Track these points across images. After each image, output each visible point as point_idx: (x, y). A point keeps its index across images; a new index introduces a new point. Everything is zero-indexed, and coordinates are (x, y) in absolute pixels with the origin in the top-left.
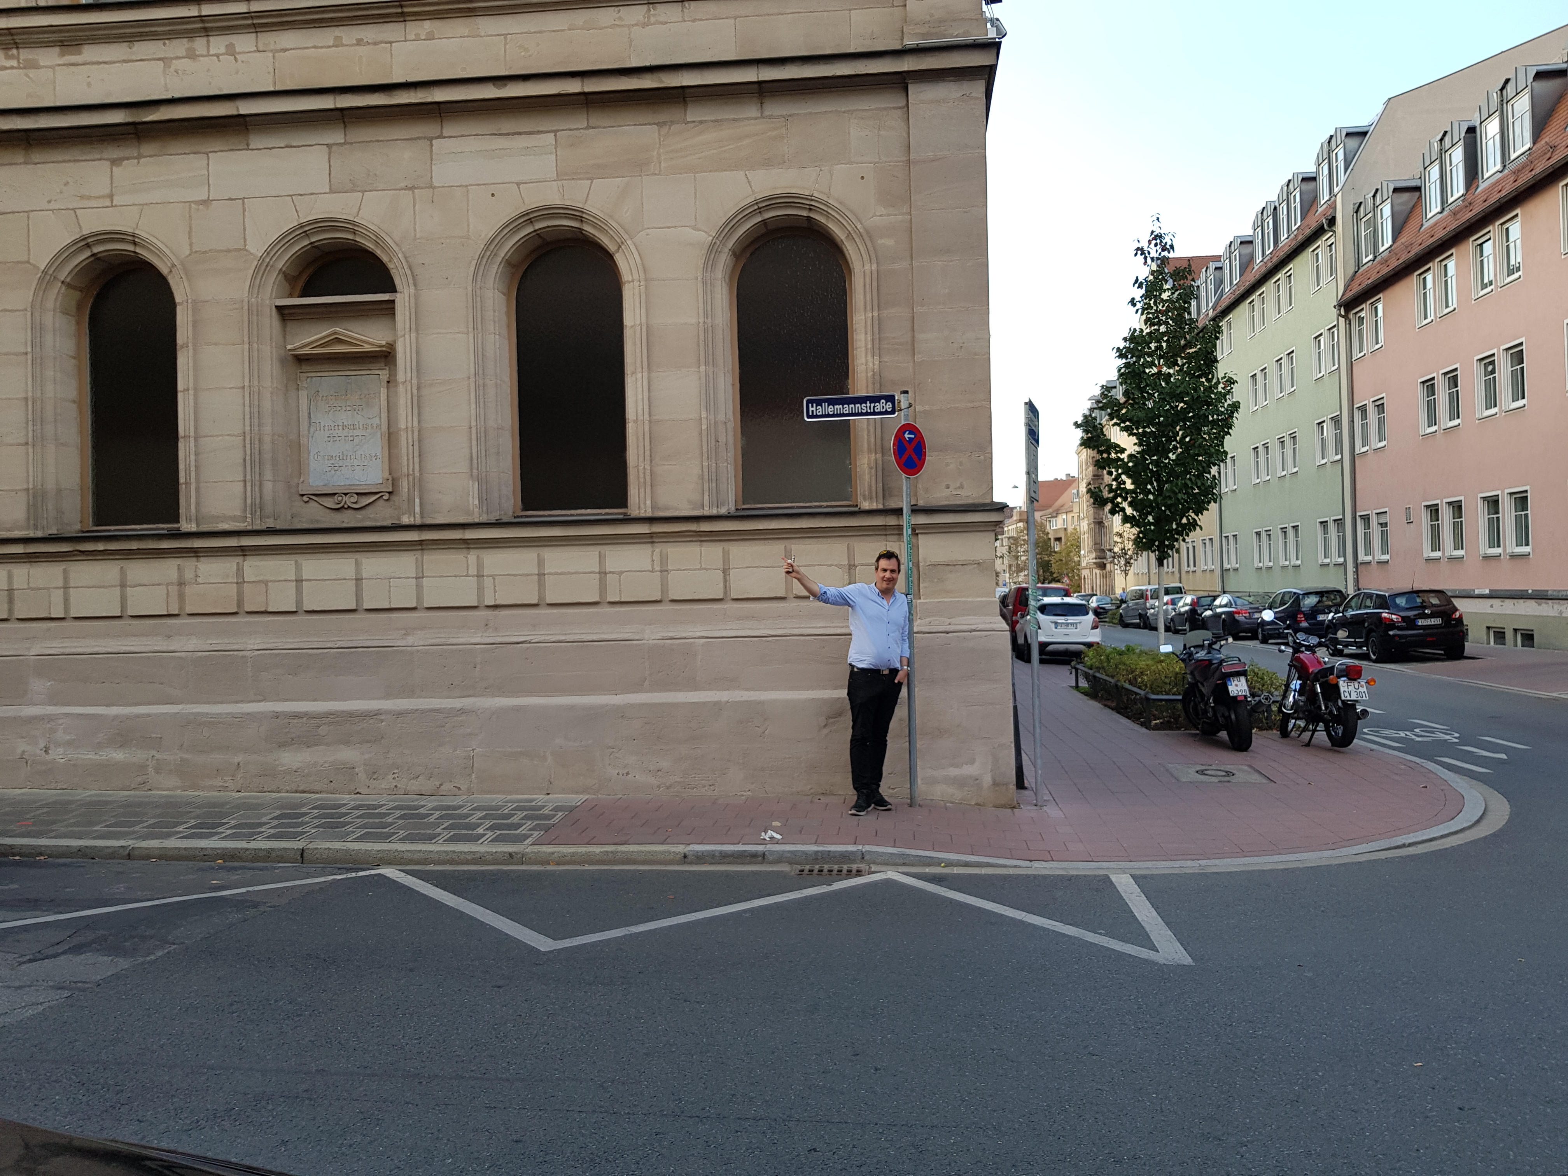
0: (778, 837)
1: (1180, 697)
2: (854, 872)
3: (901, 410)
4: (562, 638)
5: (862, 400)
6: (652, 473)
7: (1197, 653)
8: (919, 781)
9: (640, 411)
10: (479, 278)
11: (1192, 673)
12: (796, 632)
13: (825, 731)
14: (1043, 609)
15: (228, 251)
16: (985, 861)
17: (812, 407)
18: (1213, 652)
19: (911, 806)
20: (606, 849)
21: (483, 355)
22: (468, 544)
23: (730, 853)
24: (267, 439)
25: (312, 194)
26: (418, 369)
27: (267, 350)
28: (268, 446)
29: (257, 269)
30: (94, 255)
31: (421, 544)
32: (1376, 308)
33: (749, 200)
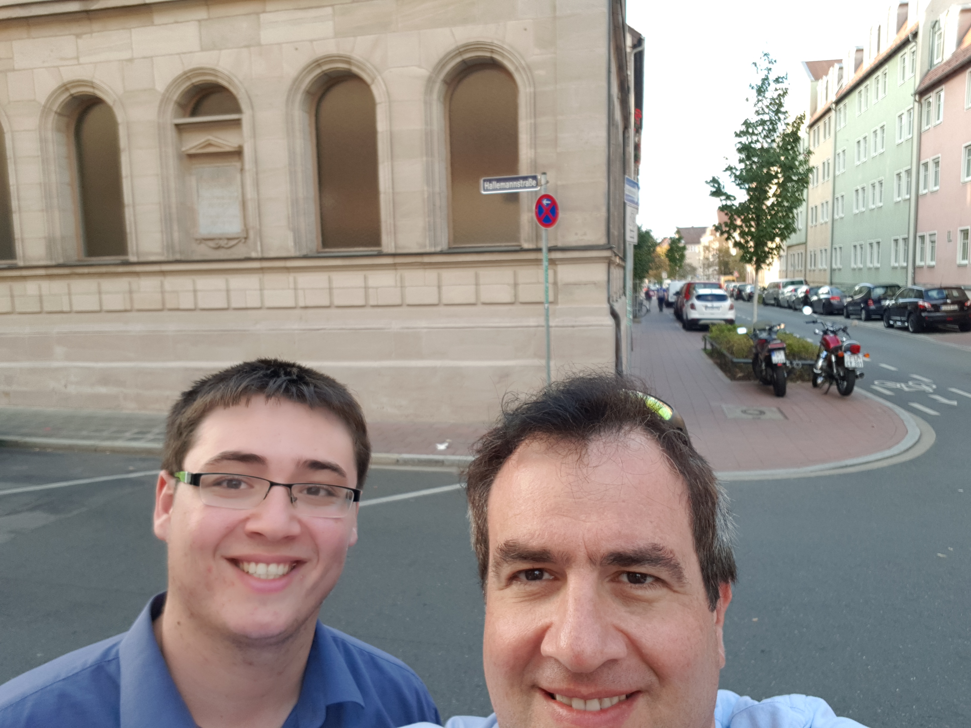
3: (541, 185)
4: (344, 327)
5: (517, 179)
6: (395, 226)
7: (761, 334)
9: (387, 186)
10: (290, 103)
11: (756, 347)
12: (482, 325)
13: (499, 386)
14: (699, 297)
15: (145, 90)
17: (486, 184)
21: (294, 152)
22: (288, 269)
23: (423, 460)
24: (174, 206)
25: (191, 52)
26: (256, 162)
27: (170, 151)
28: (174, 210)
29: (162, 101)
30: (71, 95)
31: (262, 270)
32: (940, 96)
33: (453, 47)
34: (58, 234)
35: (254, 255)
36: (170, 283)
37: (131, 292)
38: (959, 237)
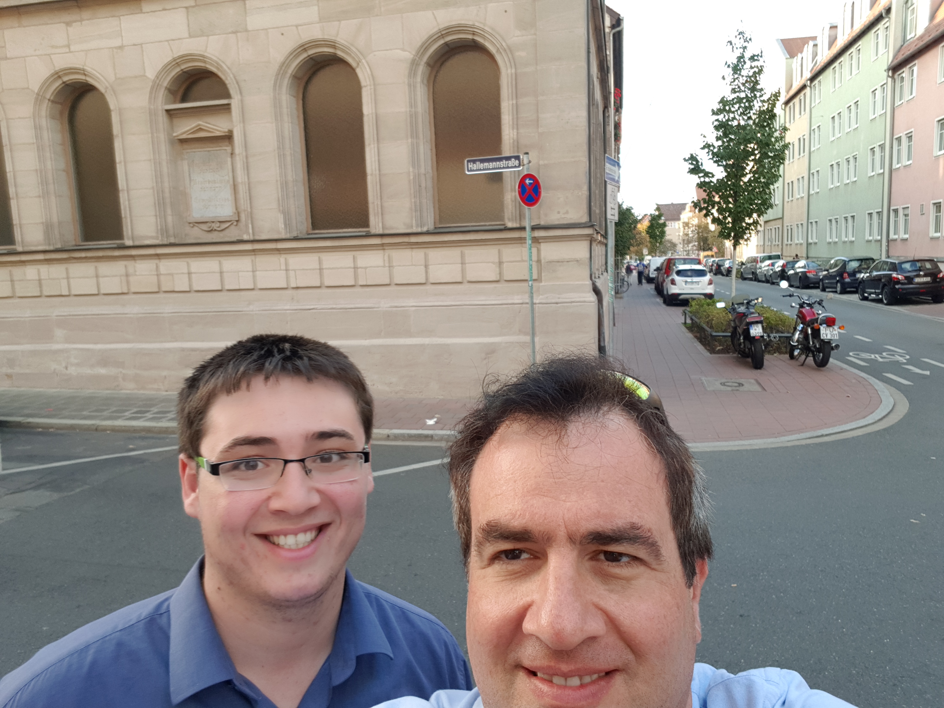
3: (524, 165)
4: (334, 306)
5: (500, 159)
6: (382, 207)
7: (739, 308)
9: (374, 168)
10: (277, 88)
11: (735, 321)
12: (468, 303)
13: (485, 362)
15: (136, 77)
17: (470, 165)
21: (282, 136)
22: (280, 251)
23: (413, 435)
24: (167, 191)
25: (179, 39)
26: (246, 146)
27: (162, 136)
28: (167, 195)
29: (152, 88)
30: (64, 83)
31: (254, 252)
32: (913, 70)
33: (436, 30)
34: (55, 219)
35: (245, 237)
36: (165, 265)
37: (127, 275)
38: (932, 210)
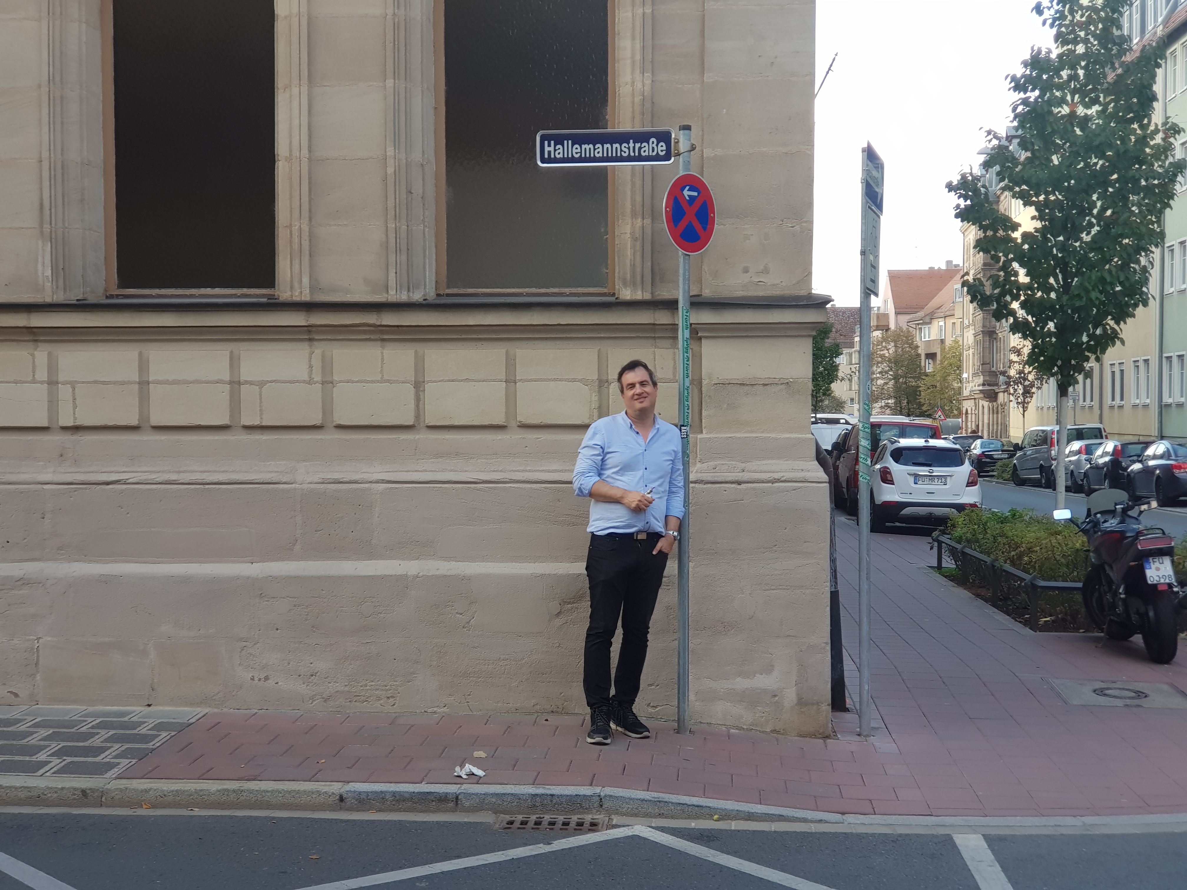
0: (479, 772)
1: (1080, 585)
2: (587, 825)
3: (678, 155)
4: (174, 477)
5: (622, 138)
6: (312, 236)
7: (1105, 522)
8: (692, 697)
9: (295, 144)
11: (1097, 551)
12: (520, 476)
13: (558, 622)
14: (899, 455)
16: (777, 813)
17: (549, 145)
18: (1128, 520)
19: (678, 733)
20: (225, 787)
22: (34, 334)
23: (407, 795)
